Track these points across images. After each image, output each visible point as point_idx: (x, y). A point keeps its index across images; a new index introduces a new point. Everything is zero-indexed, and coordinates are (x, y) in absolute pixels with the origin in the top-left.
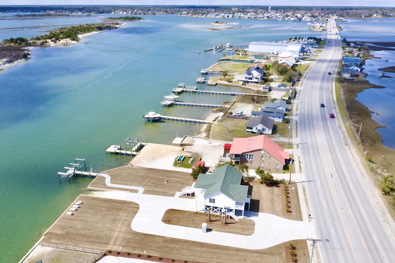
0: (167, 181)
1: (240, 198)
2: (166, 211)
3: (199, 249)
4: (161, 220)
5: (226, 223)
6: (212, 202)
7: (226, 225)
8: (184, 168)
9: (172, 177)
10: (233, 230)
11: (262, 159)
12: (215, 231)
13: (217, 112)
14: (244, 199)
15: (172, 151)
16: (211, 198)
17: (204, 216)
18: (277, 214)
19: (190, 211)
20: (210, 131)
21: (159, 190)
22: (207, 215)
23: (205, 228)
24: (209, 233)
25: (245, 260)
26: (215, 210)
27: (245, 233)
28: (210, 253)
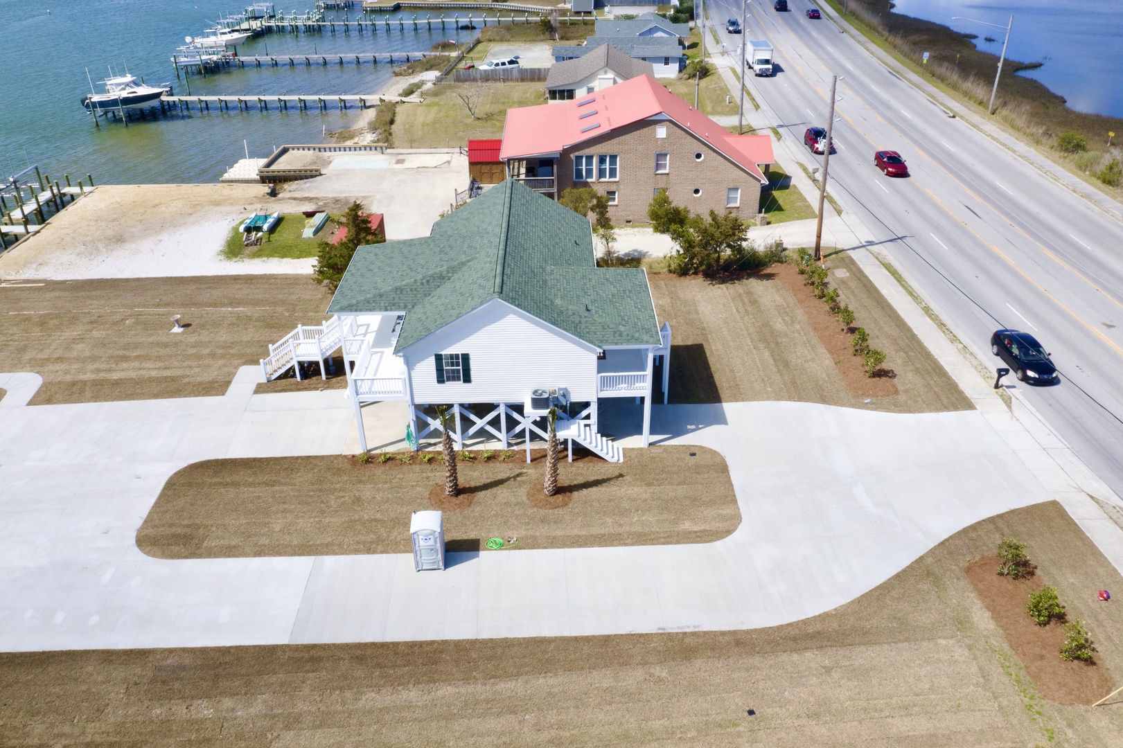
0: (186, 326)
1: (622, 329)
2: (171, 478)
3: (412, 695)
4: (133, 541)
5: (559, 490)
6: (454, 377)
7: (560, 497)
8: (283, 257)
9: (214, 305)
10: (609, 520)
11: (659, 172)
12: (502, 547)
13: (413, 72)
14: (648, 331)
15: (217, 203)
16: (443, 353)
17: (417, 468)
18: (824, 397)
19: (322, 458)
20: (393, 126)
21: (133, 374)
22: (430, 461)
23: (431, 542)
24: (464, 570)
25: (751, 712)
26: (480, 423)
27: (687, 526)
28: (499, 715)
